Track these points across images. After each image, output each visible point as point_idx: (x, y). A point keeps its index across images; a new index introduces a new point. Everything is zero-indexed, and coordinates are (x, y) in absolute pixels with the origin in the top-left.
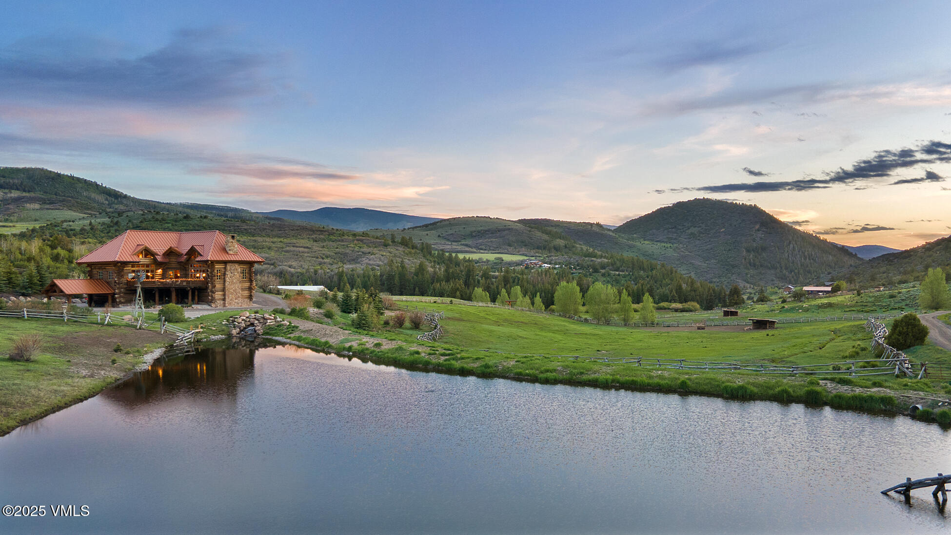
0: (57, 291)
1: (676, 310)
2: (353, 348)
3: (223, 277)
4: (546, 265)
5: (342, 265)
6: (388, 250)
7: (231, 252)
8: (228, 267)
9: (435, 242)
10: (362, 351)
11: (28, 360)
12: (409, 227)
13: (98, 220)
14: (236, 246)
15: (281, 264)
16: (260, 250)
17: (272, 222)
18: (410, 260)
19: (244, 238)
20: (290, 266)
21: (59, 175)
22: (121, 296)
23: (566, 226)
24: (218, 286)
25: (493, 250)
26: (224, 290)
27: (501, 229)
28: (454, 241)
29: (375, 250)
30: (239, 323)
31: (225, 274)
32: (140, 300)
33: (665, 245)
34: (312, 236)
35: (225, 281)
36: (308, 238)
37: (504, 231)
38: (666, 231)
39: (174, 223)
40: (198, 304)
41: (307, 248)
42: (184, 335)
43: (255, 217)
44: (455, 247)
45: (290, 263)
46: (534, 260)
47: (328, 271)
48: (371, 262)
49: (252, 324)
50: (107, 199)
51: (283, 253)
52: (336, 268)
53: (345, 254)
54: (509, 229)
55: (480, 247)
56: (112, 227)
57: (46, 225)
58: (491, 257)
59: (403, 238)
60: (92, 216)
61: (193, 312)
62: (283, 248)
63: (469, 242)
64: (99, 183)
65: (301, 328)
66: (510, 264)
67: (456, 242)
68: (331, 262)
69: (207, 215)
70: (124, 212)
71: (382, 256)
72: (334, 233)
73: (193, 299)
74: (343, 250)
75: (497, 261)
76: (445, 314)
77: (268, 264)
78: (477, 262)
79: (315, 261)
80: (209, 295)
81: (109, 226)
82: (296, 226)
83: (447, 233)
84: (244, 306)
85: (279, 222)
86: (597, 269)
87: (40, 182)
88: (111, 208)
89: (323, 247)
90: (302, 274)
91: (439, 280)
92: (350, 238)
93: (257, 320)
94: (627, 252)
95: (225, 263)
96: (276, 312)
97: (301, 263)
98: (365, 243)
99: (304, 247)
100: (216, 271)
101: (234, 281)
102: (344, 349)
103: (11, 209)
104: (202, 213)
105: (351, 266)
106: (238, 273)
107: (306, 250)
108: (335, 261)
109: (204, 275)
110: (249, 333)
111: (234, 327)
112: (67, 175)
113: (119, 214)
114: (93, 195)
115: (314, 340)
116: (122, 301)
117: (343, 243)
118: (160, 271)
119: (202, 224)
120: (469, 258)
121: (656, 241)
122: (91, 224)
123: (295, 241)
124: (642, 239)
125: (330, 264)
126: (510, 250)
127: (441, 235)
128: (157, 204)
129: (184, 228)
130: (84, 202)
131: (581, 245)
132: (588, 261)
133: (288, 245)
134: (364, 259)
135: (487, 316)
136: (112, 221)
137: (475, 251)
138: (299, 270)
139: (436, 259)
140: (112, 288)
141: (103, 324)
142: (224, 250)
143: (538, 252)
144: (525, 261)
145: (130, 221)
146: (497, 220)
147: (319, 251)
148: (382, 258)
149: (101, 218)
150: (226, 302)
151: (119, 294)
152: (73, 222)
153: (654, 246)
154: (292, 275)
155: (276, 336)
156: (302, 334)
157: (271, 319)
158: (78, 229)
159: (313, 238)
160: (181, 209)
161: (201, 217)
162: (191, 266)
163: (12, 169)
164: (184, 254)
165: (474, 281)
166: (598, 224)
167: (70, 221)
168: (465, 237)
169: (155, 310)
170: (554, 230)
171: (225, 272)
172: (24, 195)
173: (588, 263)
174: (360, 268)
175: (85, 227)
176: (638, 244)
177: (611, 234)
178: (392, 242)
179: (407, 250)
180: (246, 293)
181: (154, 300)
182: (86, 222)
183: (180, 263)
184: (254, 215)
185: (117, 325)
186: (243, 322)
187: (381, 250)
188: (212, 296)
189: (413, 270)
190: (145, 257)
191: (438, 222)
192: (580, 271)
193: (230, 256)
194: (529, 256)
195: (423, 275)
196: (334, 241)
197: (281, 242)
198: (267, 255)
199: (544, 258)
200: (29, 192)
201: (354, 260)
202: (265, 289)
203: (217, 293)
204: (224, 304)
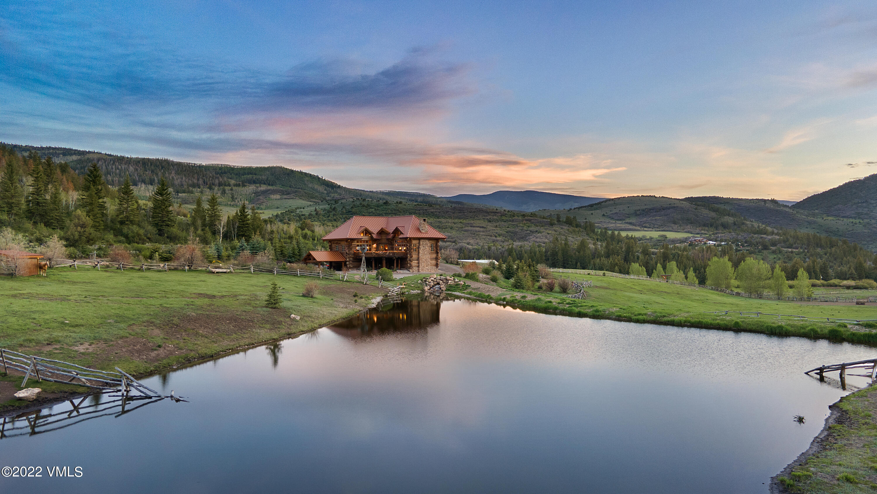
0: (312, 259)
1: (848, 287)
2: (506, 299)
3: (417, 250)
4: (711, 242)
5: (512, 242)
6: (554, 229)
7: (423, 231)
8: (421, 243)
9: (600, 220)
10: (513, 301)
11: (312, 297)
12: (576, 207)
13: (321, 207)
14: (427, 227)
15: (460, 241)
16: (444, 230)
17: (453, 205)
18: (574, 238)
19: (431, 220)
20: (468, 244)
21: (292, 171)
22: (350, 263)
23: (736, 203)
24: (415, 256)
25: (658, 228)
26: (418, 259)
27: (666, 207)
28: (618, 220)
29: (542, 229)
30: (429, 282)
31: (419, 248)
32: (364, 265)
33: (854, 221)
34: (487, 217)
35: (419, 253)
36: (484, 219)
37: (669, 209)
38: (854, 206)
39: (377, 208)
40: (400, 269)
41: (483, 227)
42: (394, 289)
43: (440, 201)
44: (618, 225)
45: (468, 241)
46: (698, 238)
47: (500, 247)
48: (538, 240)
49: (438, 284)
50: (326, 190)
51: (463, 232)
52: (507, 245)
53: (515, 233)
54: (674, 207)
55: (644, 225)
56: (331, 212)
57: (285, 211)
58: (655, 234)
59: (568, 218)
60: (316, 204)
61: (399, 275)
62: (462, 228)
63: (633, 220)
64: (320, 176)
65: (472, 286)
66: (674, 241)
67: (621, 220)
68: (503, 240)
69: (401, 200)
70: (339, 200)
71: (548, 234)
72: (506, 214)
73: (397, 266)
74: (513, 229)
75: (660, 238)
76: (594, 283)
77: (450, 242)
78: (640, 239)
79: (489, 239)
80: (408, 263)
81: (329, 212)
82: (473, 209)
83: (612, 212)
84: (433, 272)
85: (460, 206)
86: (766, 246)
87: (280, 177)
88: (328, 196)
89: (496, 227)
90: (478, 250)
91: (600, 256)
92: (520, 218)
93: (442, 280)
94: (806, 229)
95: (419, 239)
96: (455, 275)
97: (477, 241)
98: (533, 223)
99: (480, 227)
100: (413, 245)
101: (426, 253)
102: (500, 300)
103: (261, 199)
104: (397, 199)
105: (520, 243)
106: (428, 247)
107: (482, 229)
108: (507, 239)
109: (405, 248)
110: (436, 289)
111: (426, 285)
112: (298, 171)
113: (335, 202)
114: (316, 187)
115: (480, 294)
116: (351, 266)
117: (513, 223)
118: (375, 246)
119: (398, 208)
120: (632, 236)
121: (842, 217)
122: (316, 210)
123: (472, 222)
124: (825, 215)
125: (502, 241)
126: (674, 227)
127: (605, 214)
128: (362, 192)
129: (385, 212)
130: (309, 192)
131: (752, 222)
132: (757, 238)
133: (467, 225)
134: (532, 237)
135: (633, 287)
136: (331, 208)
137: (639, 228)
138: (476, 247)
139: (599, 237)
140: (345, 257)
141: (343, 281)
142: (418, 230)
143: (704, 230)
144: (689, 238)
145: (344, 207)
146: (662, 199)
147: (493, 230)
148: (548, 236)
149: (323, 205)
150: (420, 269)
151: (349, 261)
152: (304, 208)
153: (839, 221)
154: (470, 251)
155: (455, 292)
156: (473, 291)
157: (451, 280)
158: (307, 214)
159: (487, 219)
160: (380, 196)
161: (397, 202)
162: (396, 242)
163: (261, 168)
164: (391, 233)
165: (634, 257)
166: (773, 201)
167: (301, 208)
168: (629, 216)
169: (374, 273)
170: (722, 207)
171: (419, 246)
172: (269, 188)
173: (758, 240)
174: (528, 245)
175: (312, 213)
176: (819, 220)
177: (787, 210)
178: (557, 221)
179: (571, 228)
180: (434, 262)
181: (372, 267)
182: (312, 208)
183: (388, 239)
184: (439, 200)
185: (351, 282)
186: (432, 282)
187: (547, 229)
188: (410, 264)
189: (575, 247)
190: (365, 235)
191: (602, 202)
192: (747, 248)
193: (422, 234)
194: (694, 234)
195: (584, 251)
196: (505, 222)
197: (461, 222)
198: (449, 234)
199: (710, 235)
200: (272, 185)
201: (523, 238)
202: (447, 261)
203: (413, 262)
204: (419, 269)
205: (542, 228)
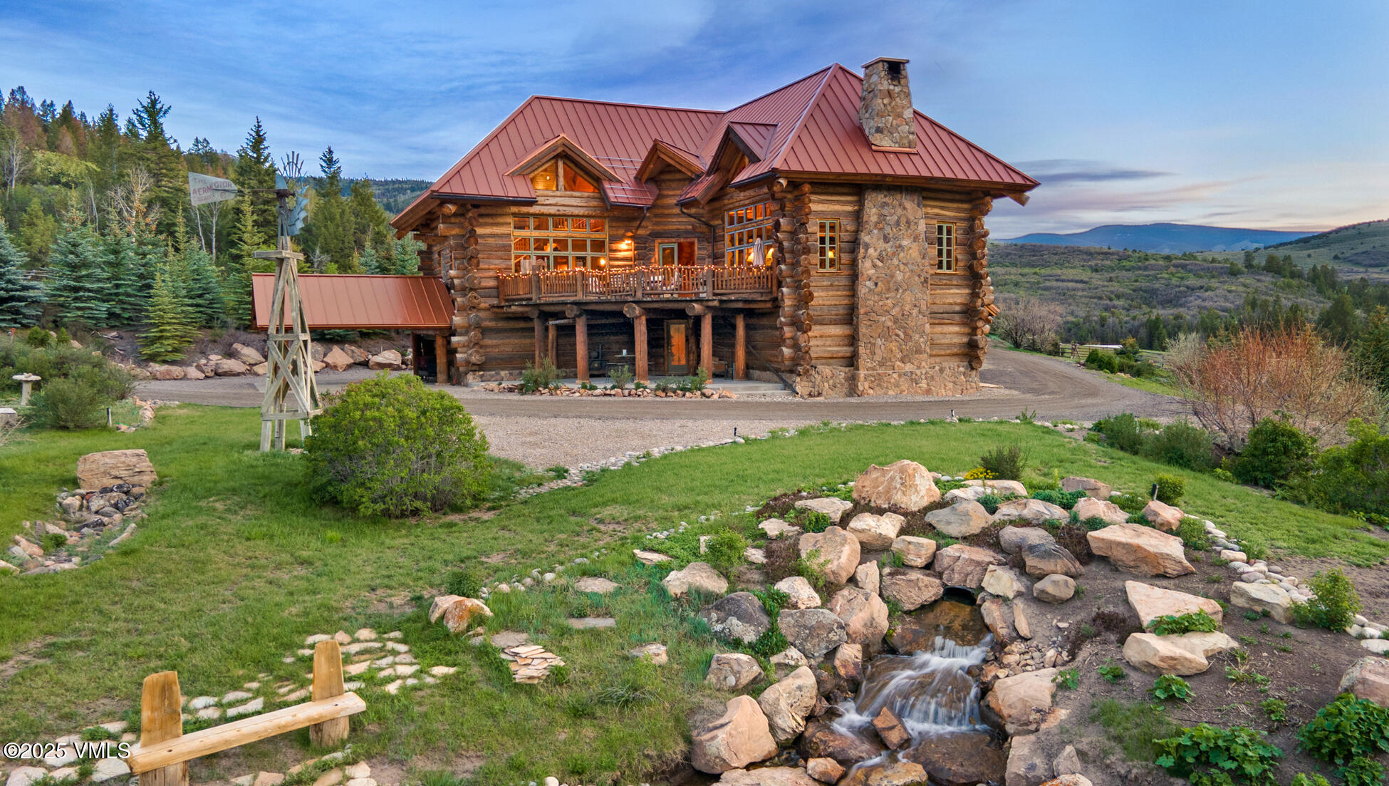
3: (845, 257)
5: (1150, 309)
6: (1241, 282)
7: (885, 142)
8: (871, 212)
24: (825, 297)
26: (850, 316)
28: (1371, 266)
29: (1214, 283)
31: (854, 242)
34: (1090, 263)
35: (854, 277)
36: (1083, 266)
41: (1082, 282)
51: (1040, 292)
52: (1144, 314)
53: (1153, 291)
59: (1271, 259)
62: (1038, 283)
67: (1377, 266)
68: (1126, 306)
71: (1230, 291)
72: (1129, 256)
74: (1147, 284)
79: (1097, 303)
80: (782, 341)
83: (1354, 252)
89: (1111, 280)
90: (1077, 325)
92: (1161, 263)
95: (857, 187)
97: (1072, 306)
98: (1190, 271)
99: (1077, 282)
100: (814, 228)
101: (899, 276)
105: (1167, 312)
106: (916, 239)
107: (1079, 285)
108: (1135, 303)
109: (770, 251)
117: (1146, 273)
118: (625, 247)
123: (1059, 272)
125: (1126, 308)
127: (1340, 255)
133: (1048, 277)
134: (1192, 298)
140: (445, 305)
142: (857, 135)
147: (1104, 286)
148: (1230, 296)
150: (862, 373)
159: (1091, 267)
171: (857, 232)
178: (1247, 268)
179: (1281, 281)
180: (953, 334)
187: (1226, 282)
188: (796, 346)
190: (565, 184)
193: (880, 157)
196: (1129, 270)
197: (1035, 273)
201: (1173, 301)
203: (816, 330)
204: (852, 380)
205: (1213, 280)
